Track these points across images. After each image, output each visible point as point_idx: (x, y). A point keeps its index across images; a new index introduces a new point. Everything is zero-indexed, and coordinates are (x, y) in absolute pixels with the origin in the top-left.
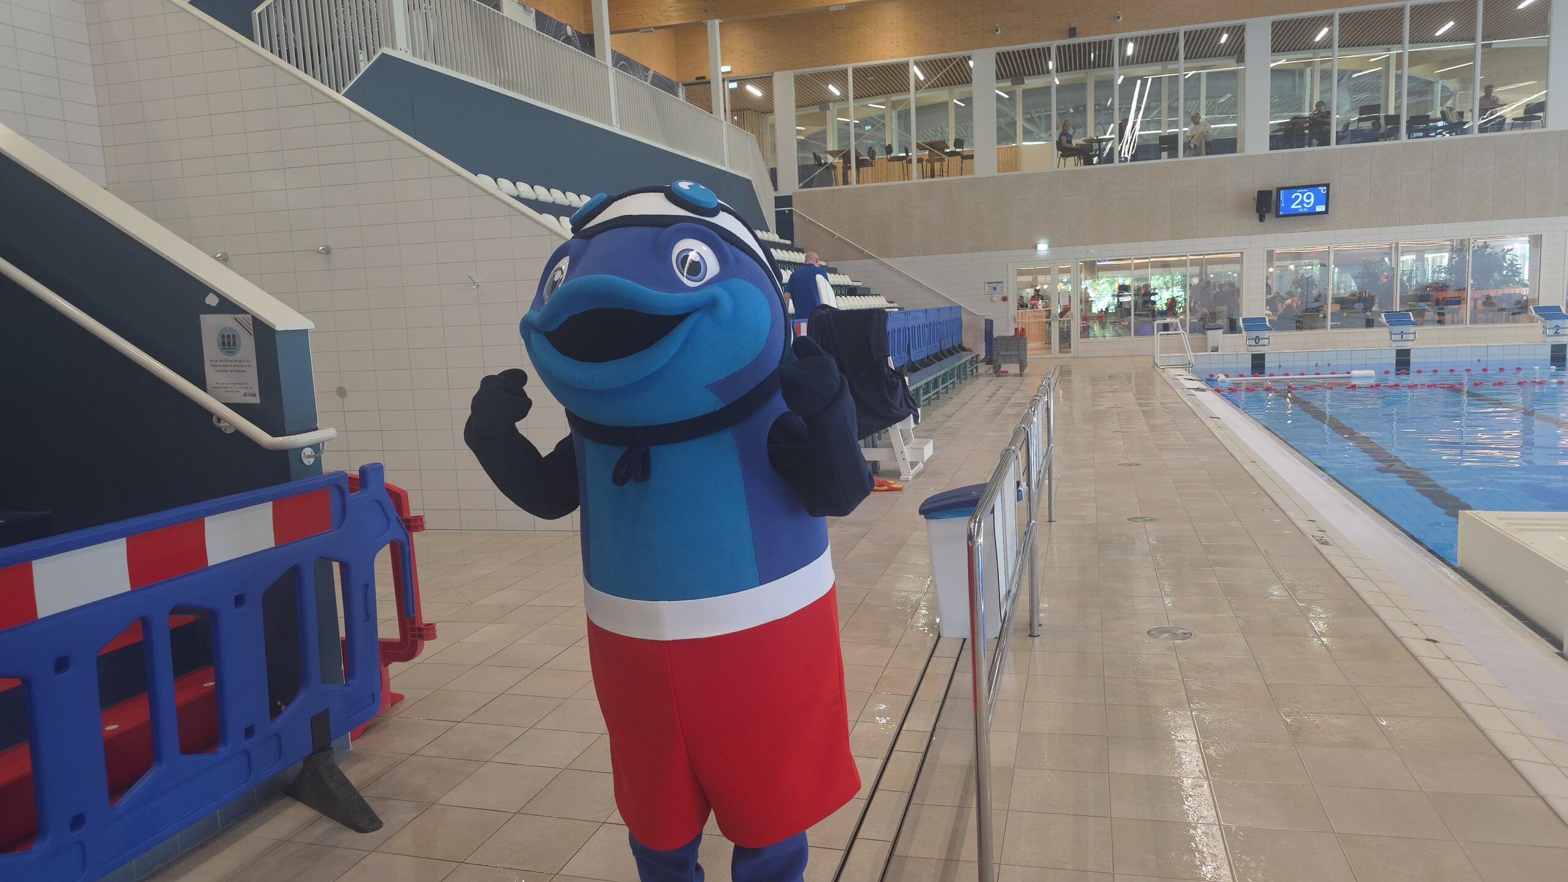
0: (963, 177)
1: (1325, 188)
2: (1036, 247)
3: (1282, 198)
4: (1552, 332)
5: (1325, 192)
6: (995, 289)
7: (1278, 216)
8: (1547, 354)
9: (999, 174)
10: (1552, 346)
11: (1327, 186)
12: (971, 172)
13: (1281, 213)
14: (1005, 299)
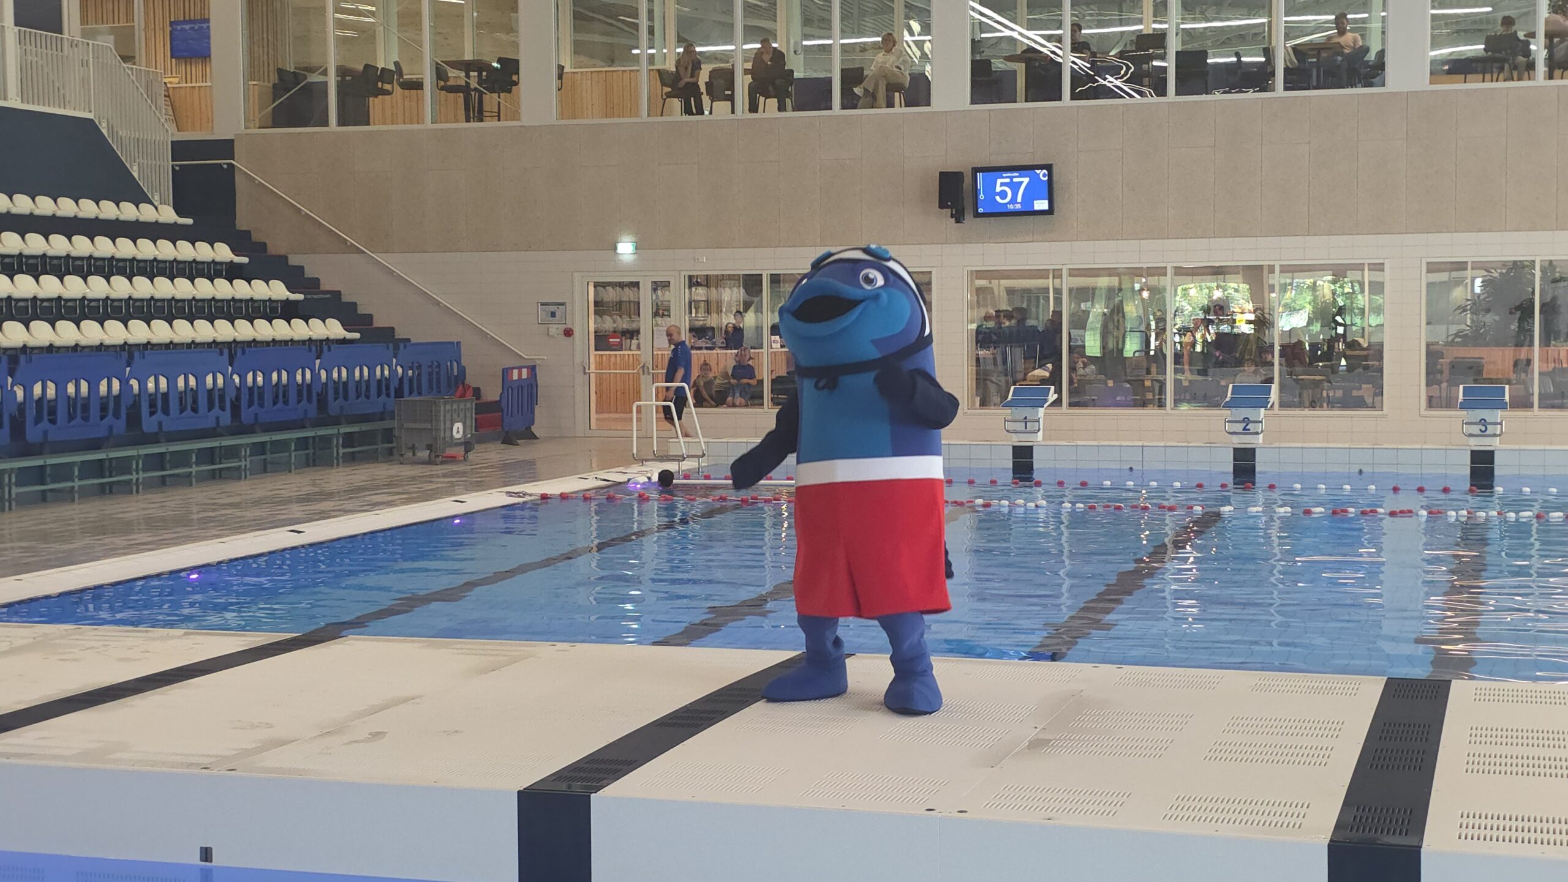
0: (502, 123)
1: (1045, 171)
2: (615, 248)
3: (980, 186)
4: (1239, 427)
5: (1046, 178)
6: (553, 315)
7: (977, 215)
8: (1227, 465)
9: (563, 122)
10: (1235, 450)
11: (1049, 167)
12: (515, 115)
13: (981, 210)
14: (568, 333)
